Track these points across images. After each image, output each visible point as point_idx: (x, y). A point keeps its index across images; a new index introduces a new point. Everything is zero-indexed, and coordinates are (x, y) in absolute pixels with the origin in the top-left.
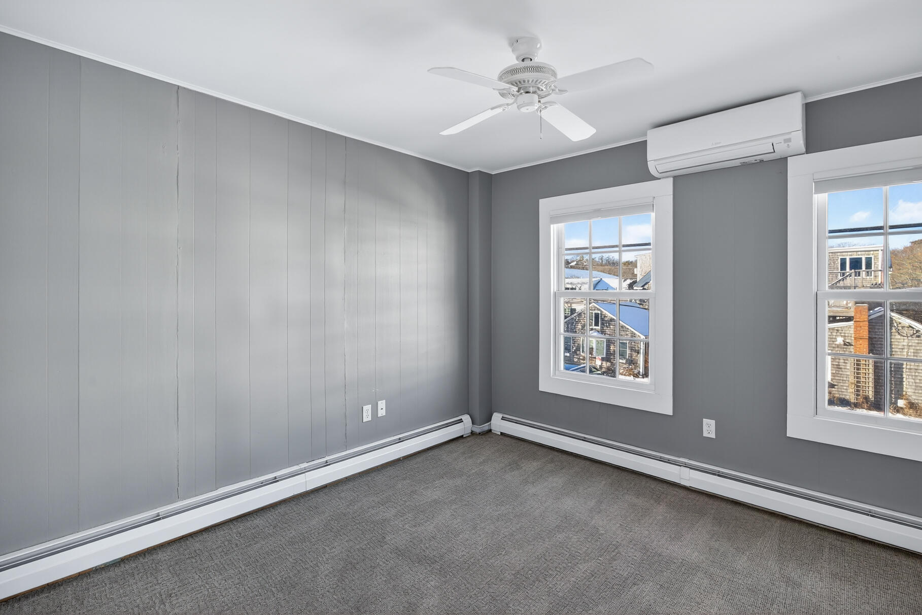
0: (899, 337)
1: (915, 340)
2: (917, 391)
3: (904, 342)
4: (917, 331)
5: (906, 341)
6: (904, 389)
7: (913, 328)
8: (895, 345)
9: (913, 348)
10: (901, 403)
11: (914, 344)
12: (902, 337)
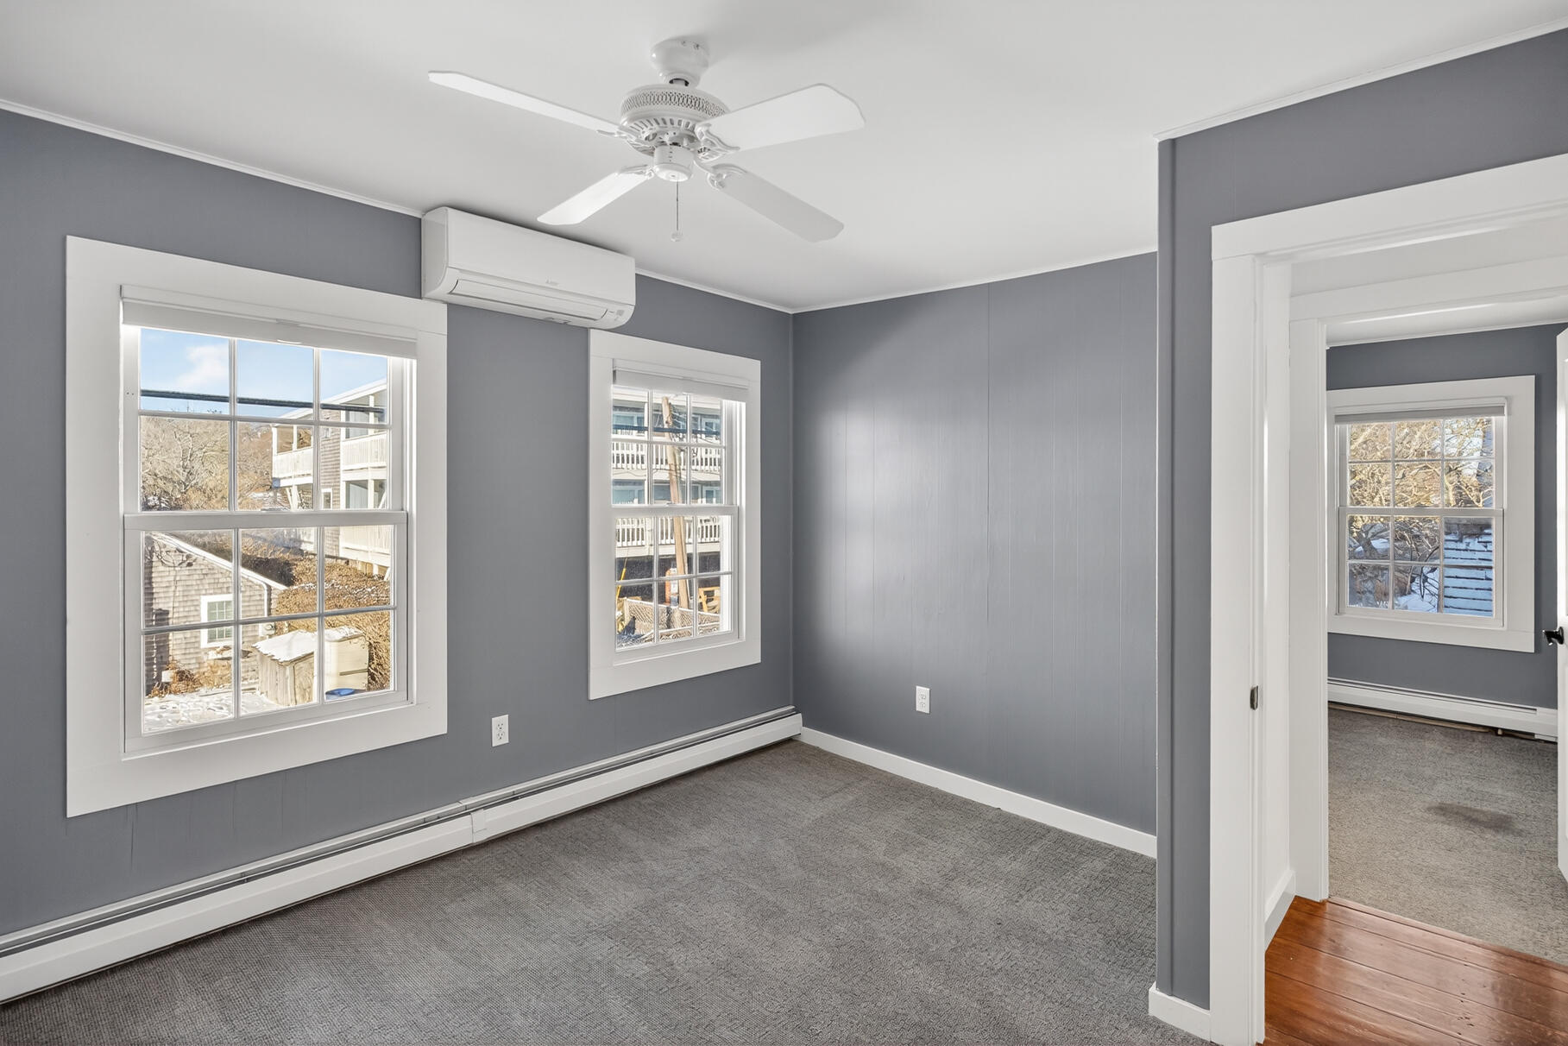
0: (161, 568)
1: (185, 571)
2: (188, 652)
3: (169, 576)
4: (188, 557)
5: (173, 573)
6: (170, 653)
7: (182, 552)
8: (157, 582)
9: (182, 583)
10: (167, 676)
11: (183, 578)
12: (168, 569)
